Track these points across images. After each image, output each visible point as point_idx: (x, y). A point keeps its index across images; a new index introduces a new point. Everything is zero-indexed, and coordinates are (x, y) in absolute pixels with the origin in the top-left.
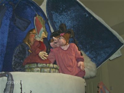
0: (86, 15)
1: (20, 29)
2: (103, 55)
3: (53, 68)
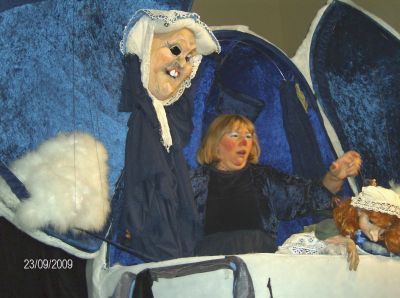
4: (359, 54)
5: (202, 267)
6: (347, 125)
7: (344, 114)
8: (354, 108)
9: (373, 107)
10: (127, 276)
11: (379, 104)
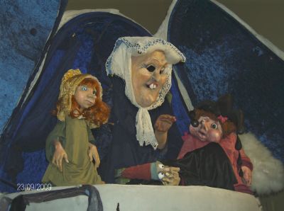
0: (257, 52)
4: (208, 32)
6: (196, 86)
7: (194, 78)
8: (202, 74)
9: (218, 73)
10: (5, 200)
11: (223, 71)
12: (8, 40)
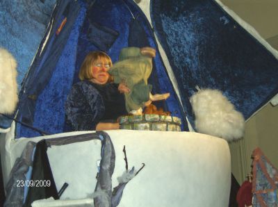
0: (223, 21)
1: (97, 47)
2: (255, 98)
3: (172, 123)
4: (182, 3)
5: (81, 138)
6: (173, 49)
7: (171, 42)
8: (178, 39)
9: (190, 38)
10: (30, 144)
11: (194, 36)
12: (23, 6)
